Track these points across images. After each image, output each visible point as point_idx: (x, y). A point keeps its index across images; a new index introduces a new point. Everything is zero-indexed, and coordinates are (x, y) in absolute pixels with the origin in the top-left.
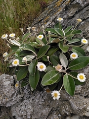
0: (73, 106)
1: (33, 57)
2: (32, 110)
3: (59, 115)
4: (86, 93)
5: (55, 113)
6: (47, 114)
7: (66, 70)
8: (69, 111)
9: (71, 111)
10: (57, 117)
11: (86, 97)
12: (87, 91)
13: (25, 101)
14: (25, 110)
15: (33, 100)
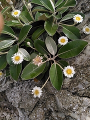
0: (59, 103)
1: (13, 41)
2: (20, 99)
3: (45, 109)
4: (75, 89)
5: (41, 105)
6: (33, 106)
7: (54, 57)
8: (54, 108)
9: (56, 108)
10: (43, 111)
11: (74, 94)
12: (77, 87)
13: (15, 88)
14: (14, 98)
15: (21, 88)
